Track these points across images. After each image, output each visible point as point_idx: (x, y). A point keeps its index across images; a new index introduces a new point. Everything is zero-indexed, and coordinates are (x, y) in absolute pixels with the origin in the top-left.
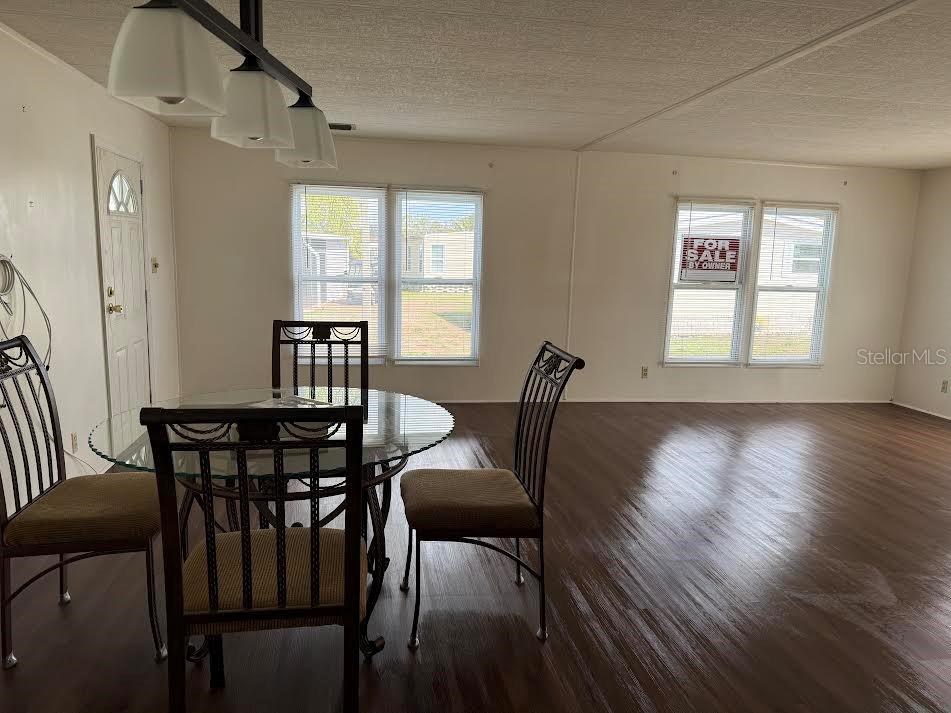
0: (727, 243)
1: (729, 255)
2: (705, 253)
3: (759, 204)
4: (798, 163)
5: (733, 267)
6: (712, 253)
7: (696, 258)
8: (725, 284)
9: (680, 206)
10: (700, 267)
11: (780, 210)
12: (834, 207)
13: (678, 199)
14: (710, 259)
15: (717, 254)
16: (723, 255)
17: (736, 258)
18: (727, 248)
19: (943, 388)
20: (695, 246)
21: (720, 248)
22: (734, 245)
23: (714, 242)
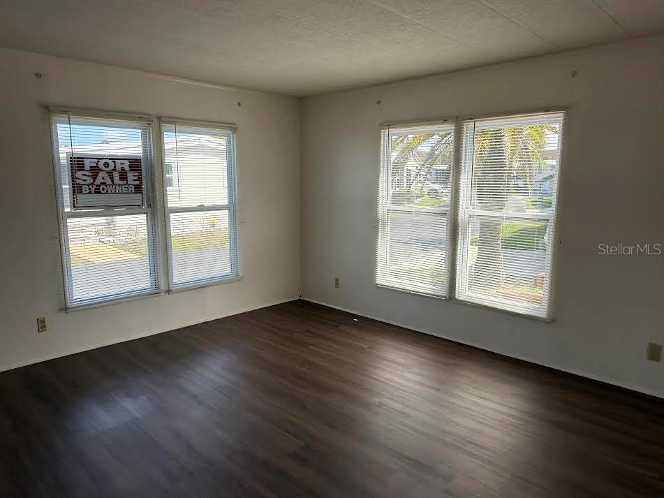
0: (127, 163)
1: (131, 177)
2: (101, 174)
3: (155, 121)
4: (197, 80)
5: (138, 189)
6: (110, 174)
7: (90, 180)
8: (131, 209)
9: (55, 118)
10: (97, 191)
11: (179, 127)
12: (232, 127)
13: (50, 111)
14: (109, 181)
15: (116, 175)
16: (123, 176)
17: (140, 179)
18: (127, 169)
19: (337, 284)
20: (87, 167)
21: (118, 168)
22: (135, 164)
23: (110, 162)
